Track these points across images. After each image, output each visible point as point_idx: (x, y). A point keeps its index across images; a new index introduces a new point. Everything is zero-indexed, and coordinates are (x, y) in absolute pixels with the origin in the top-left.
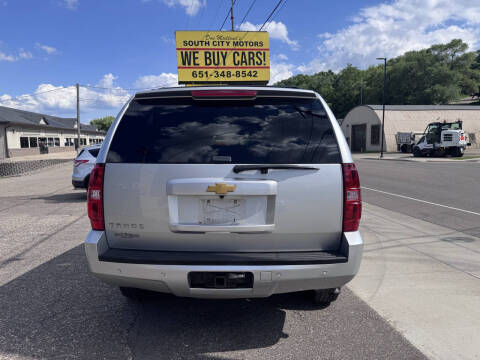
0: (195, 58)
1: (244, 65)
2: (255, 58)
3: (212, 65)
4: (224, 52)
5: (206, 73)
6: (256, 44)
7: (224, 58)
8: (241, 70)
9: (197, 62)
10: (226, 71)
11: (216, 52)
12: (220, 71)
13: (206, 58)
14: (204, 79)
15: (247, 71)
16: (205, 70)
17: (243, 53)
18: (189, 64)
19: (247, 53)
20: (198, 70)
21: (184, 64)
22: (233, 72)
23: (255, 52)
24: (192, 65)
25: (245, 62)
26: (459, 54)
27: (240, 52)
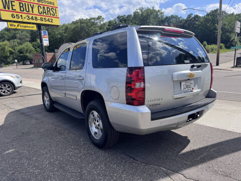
0: (12, 5)
1: (45, 14)
2: (51, 11)
3: (25, 12)
4: (32, 5)
5: (21, 16)
6: (50, 3)
7: (32, 8)
8: (43, 17)
9: (14, 8)
10: (34, 16)
11: (26, 3)
12: (30, 16)
13: (20, 7)
14: (20, 20)
15: (47, 18)
16: (20, 14)
17: (44, 7)
18: (9, 8)
19: (46, 7)
20: (15, 14)
21: (5, 8)
22: (39, 17)
23: (50, 8)
24: (11, 10)
25: (45, 13)
26: (102, 23)
27: (42, 6)
